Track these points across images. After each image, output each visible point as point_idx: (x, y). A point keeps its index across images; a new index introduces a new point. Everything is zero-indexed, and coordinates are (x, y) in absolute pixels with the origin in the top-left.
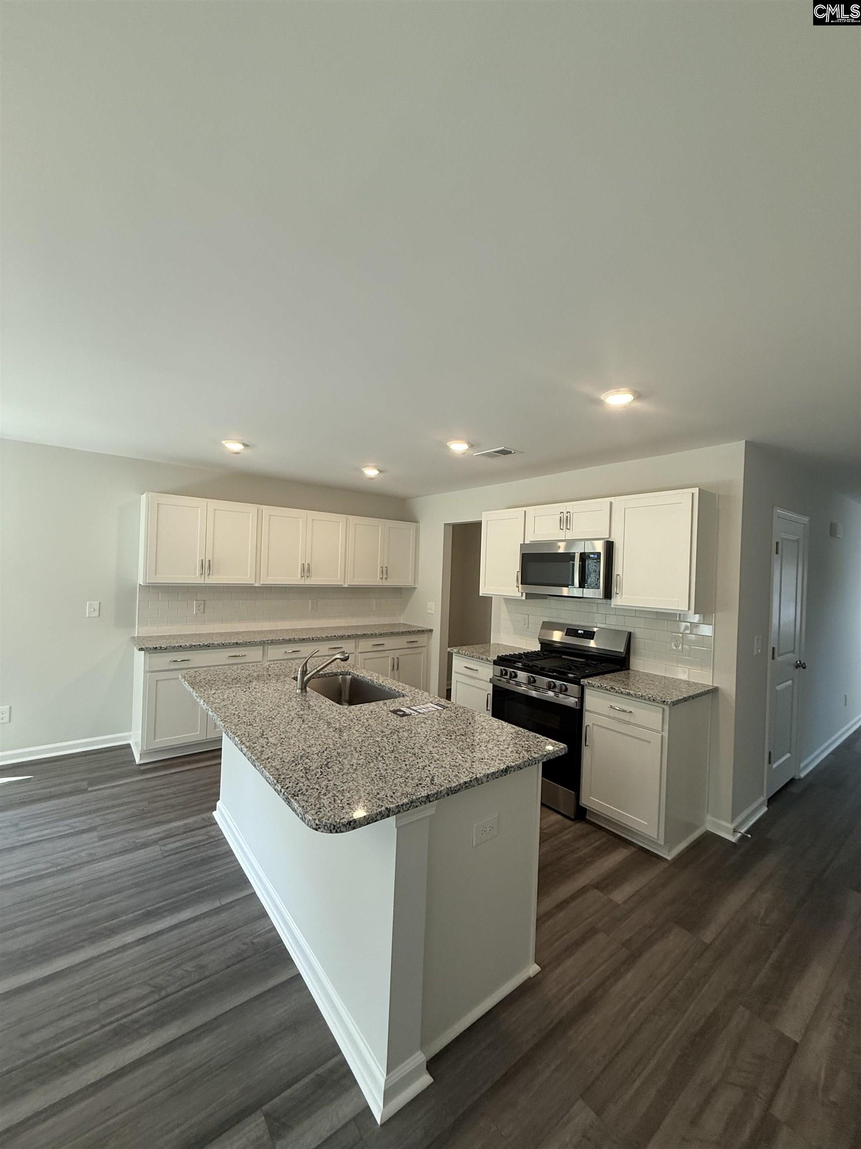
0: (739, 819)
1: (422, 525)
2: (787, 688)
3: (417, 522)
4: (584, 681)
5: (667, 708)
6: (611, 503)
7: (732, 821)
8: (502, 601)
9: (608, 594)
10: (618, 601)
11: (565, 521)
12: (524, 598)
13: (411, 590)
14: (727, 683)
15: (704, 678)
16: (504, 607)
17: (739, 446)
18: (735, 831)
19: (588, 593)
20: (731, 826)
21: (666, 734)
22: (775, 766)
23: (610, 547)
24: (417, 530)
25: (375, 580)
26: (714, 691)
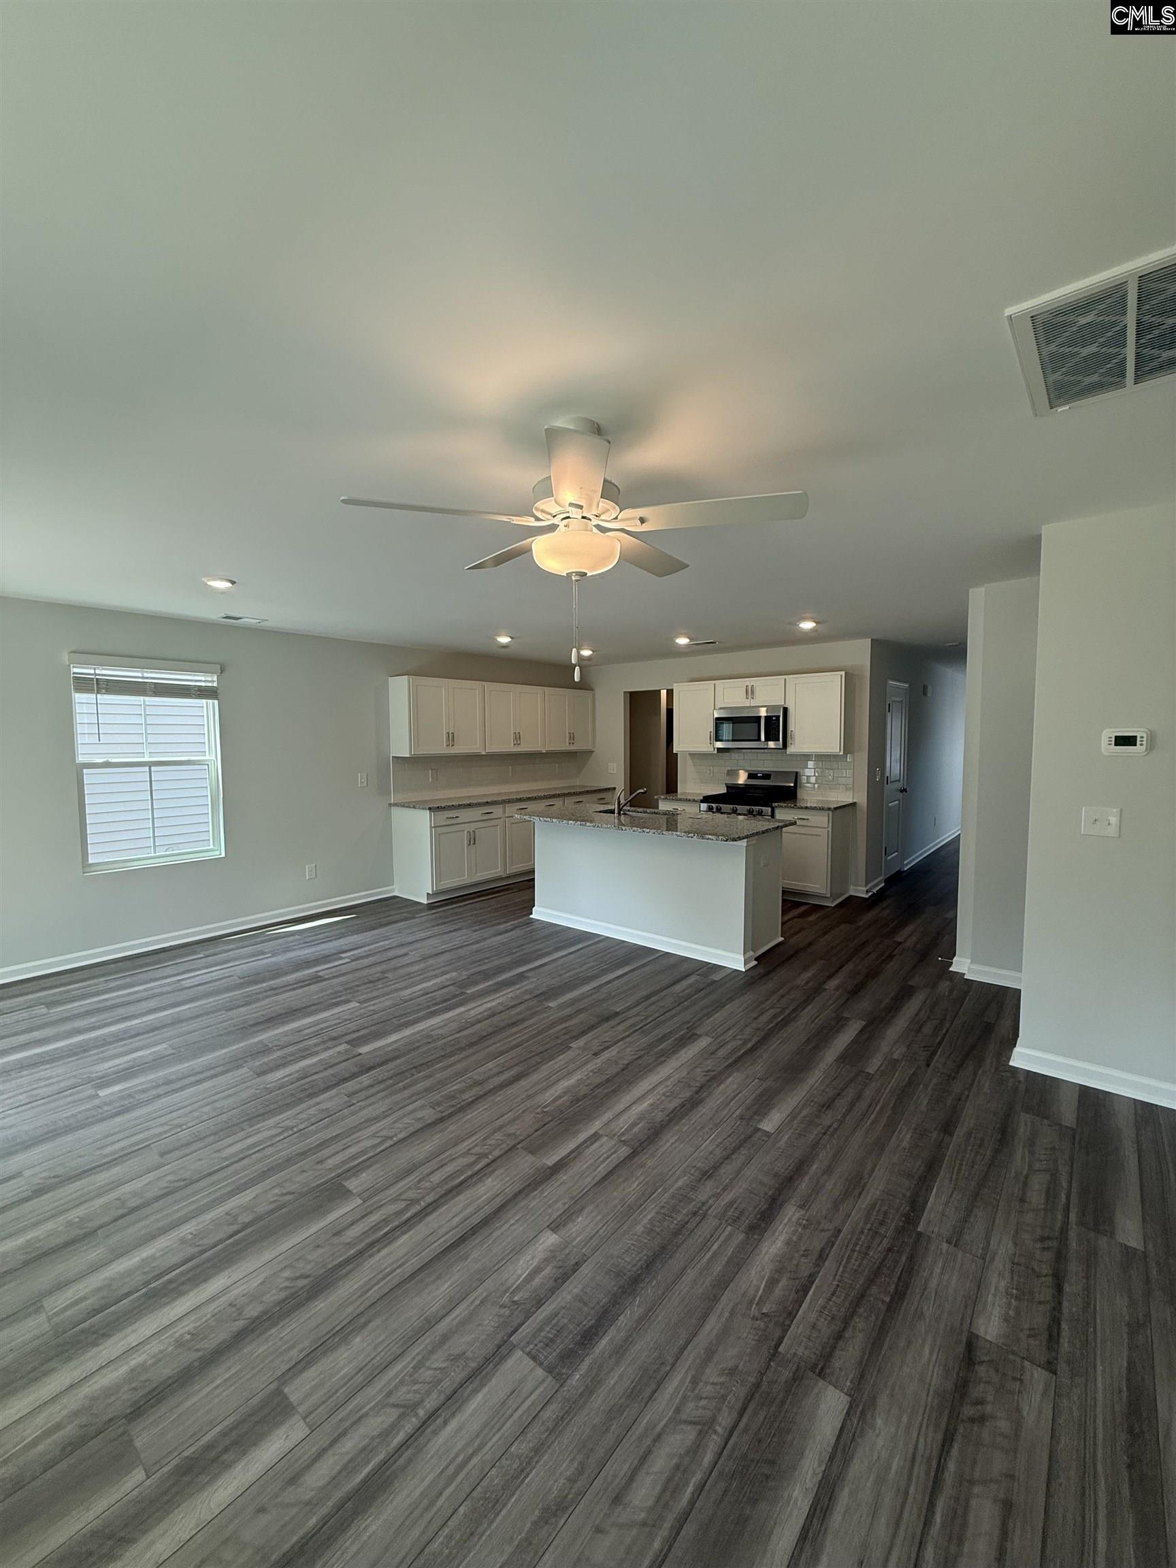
0: (870, 885)
1: (598, 692)
2: (895, 805)
3: (592, 690)
4: (774, 804)
5: (831, 813)
6: (785, 680)
7: (866, 885)
8: (688, 757)
9: (785, 746)
10: (791, 749)
11: (750, 692)
12: (716, 752)
13: (590, 752)
14: (861, 798)
15: (846, 798)
16: (690, 762)
17: (867, 643)
18: (867, 892)
19: (771, 744)
20: (865, 889)
21: (830, 829)
22: (889, 858)
23: (785, 710)
24: (594, 695)
25: (565, 746)
26: (854, 804)
